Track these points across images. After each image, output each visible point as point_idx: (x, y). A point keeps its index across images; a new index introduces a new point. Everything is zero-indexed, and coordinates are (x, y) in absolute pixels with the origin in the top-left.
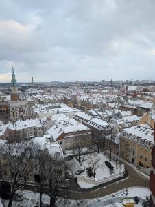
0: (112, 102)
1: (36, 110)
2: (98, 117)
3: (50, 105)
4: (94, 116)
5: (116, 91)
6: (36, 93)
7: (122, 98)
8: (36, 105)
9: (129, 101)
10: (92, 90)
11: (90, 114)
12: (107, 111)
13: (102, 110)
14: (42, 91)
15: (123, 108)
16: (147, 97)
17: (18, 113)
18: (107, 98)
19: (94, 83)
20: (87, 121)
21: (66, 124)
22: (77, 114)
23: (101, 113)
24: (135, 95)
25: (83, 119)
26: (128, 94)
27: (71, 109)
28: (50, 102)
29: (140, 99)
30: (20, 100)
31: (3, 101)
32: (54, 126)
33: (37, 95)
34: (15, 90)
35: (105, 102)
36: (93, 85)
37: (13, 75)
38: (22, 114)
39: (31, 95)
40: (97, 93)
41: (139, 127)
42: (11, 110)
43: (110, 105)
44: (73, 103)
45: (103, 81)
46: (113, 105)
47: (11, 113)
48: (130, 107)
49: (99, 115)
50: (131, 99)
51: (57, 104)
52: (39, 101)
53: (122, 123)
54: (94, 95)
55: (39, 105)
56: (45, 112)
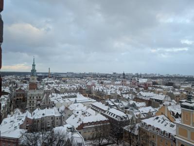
0: (126, 93)
1: (52, 99)
2: (115, 107)
3: (66, 94)
4: (111, 107)
5: (128, 82)
6: (52, 83)
7: (134, 89)
8: (53, 94)
9: (141, 93)
10: (105, 81)
11: (107, 104)
12: (122, 102)
13: (117, 101)
14: (58, 81)
15: (137, 99)
16: (158, 90)
17: (35, 101)
18: (120, 90)
19: (107, 75)
20: (105, 111)
21: (84, 114)
22: (94, 104)
23: (117, 104)
24: (146, 87)
25: (100, 109)
26: (139, 87)
27: (86, 99)
28: (66, 91)
29: (151, 91)
30: (37, 89)
31: (20, 90)
32: (73, 116)
33: (53, 85)
34: (33, 79)
35: (119, 93)
36: (105, 76)
37: (34, 65)
38: (39, 102)
39: (47, 84)
40: (110, 84)
41: (157, 118)
42: (28, 98)
43: (124, 96)
44: (88, 93)
45: (114, 73)
46: (127, 96)
47: (28, 102)
48: (144, 98)
49: (115, 105)
50: (142, 91)
51: (73, 94)
52: (55, 90)
53: (138, 113)
54: (108, 86)
55: (55, 95)
56: (62, 101)
